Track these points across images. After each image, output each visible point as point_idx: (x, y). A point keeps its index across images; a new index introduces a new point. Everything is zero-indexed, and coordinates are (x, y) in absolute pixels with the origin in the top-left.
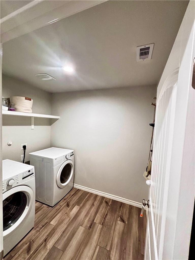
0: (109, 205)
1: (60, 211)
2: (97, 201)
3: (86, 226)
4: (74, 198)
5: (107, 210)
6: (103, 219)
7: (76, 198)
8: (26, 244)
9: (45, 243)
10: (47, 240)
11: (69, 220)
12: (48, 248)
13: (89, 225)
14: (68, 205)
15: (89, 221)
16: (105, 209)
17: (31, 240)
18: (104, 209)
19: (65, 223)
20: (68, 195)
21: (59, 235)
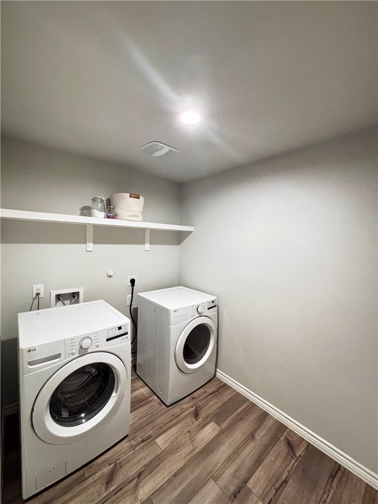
0: (298, 456)
1: (179, 421)
2: (264, 432)
3: (226, 487)
4: (212, 403)
5: (289, 468)
6: (274, 491)
7: (216, 403)
8: (110, 465)
9: (137, 482)
10: (142, 476)
11: (191, 452)
12: (139, 498)
13: (232, 489)
14: (196, 415)
15: (234, 475)
16: (282, 463)
17: (118, 462)
18: (281, 461)
19: (183, 455)
20: (202, 390)
21: (165, 478)
